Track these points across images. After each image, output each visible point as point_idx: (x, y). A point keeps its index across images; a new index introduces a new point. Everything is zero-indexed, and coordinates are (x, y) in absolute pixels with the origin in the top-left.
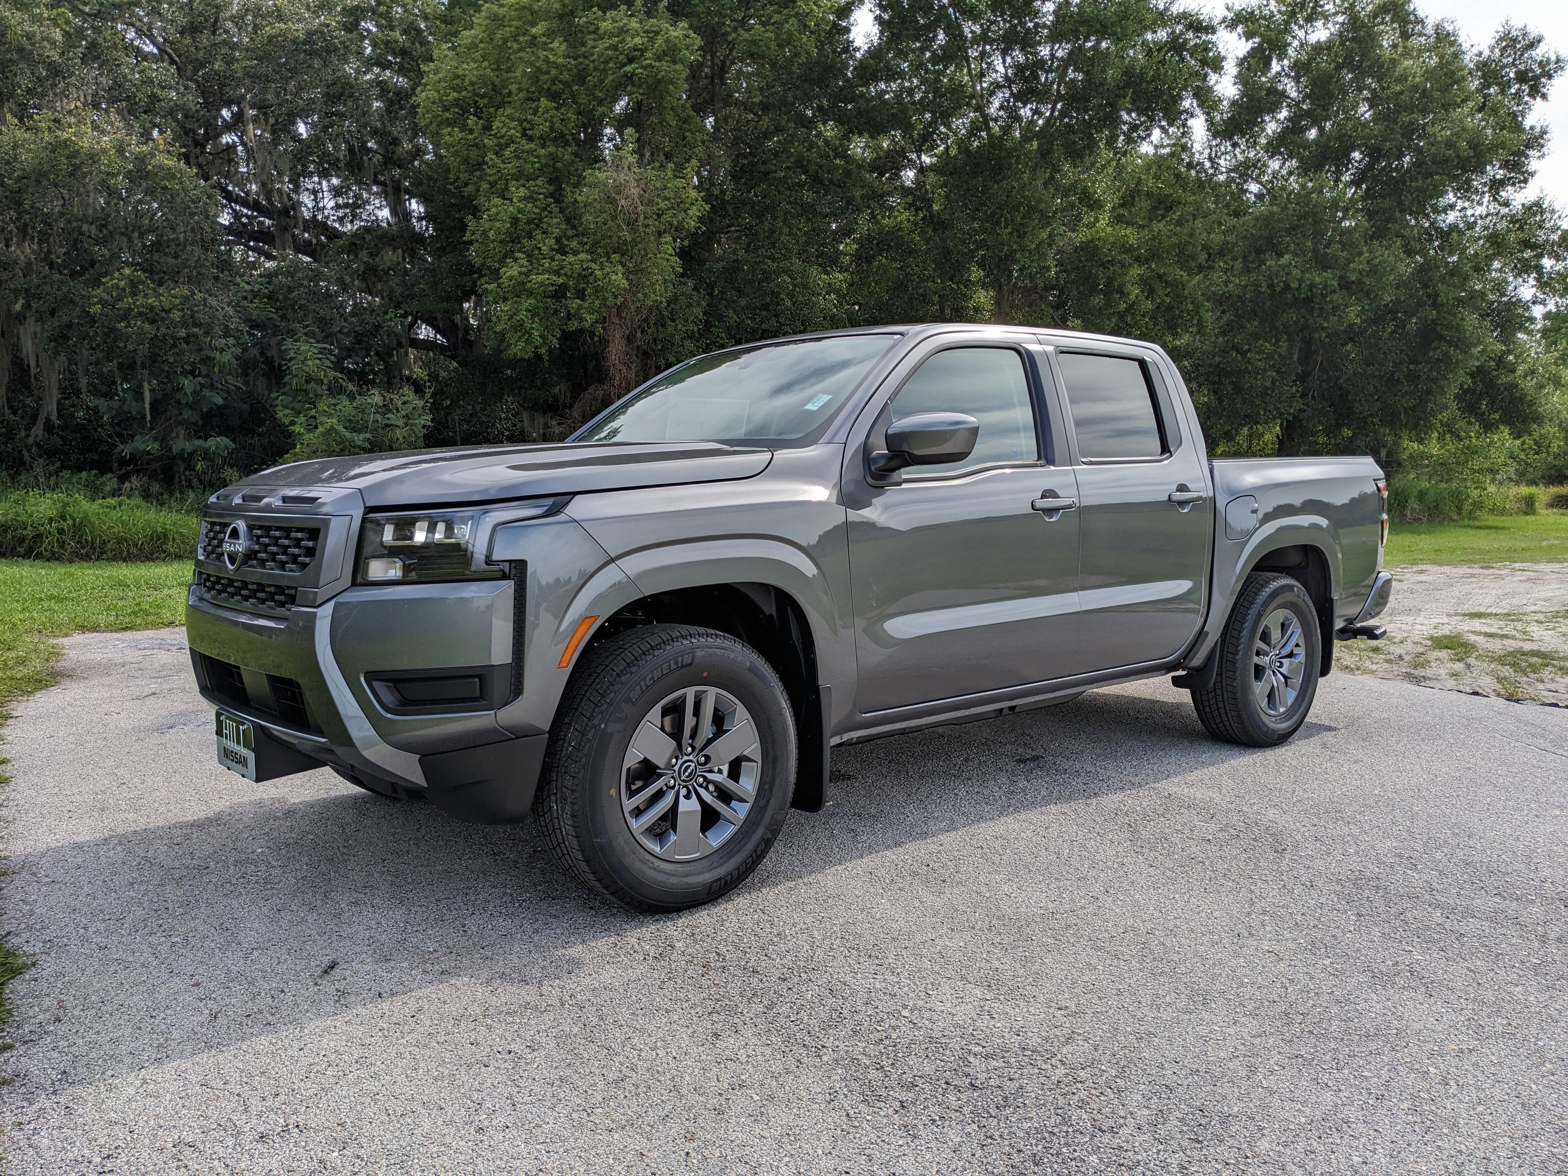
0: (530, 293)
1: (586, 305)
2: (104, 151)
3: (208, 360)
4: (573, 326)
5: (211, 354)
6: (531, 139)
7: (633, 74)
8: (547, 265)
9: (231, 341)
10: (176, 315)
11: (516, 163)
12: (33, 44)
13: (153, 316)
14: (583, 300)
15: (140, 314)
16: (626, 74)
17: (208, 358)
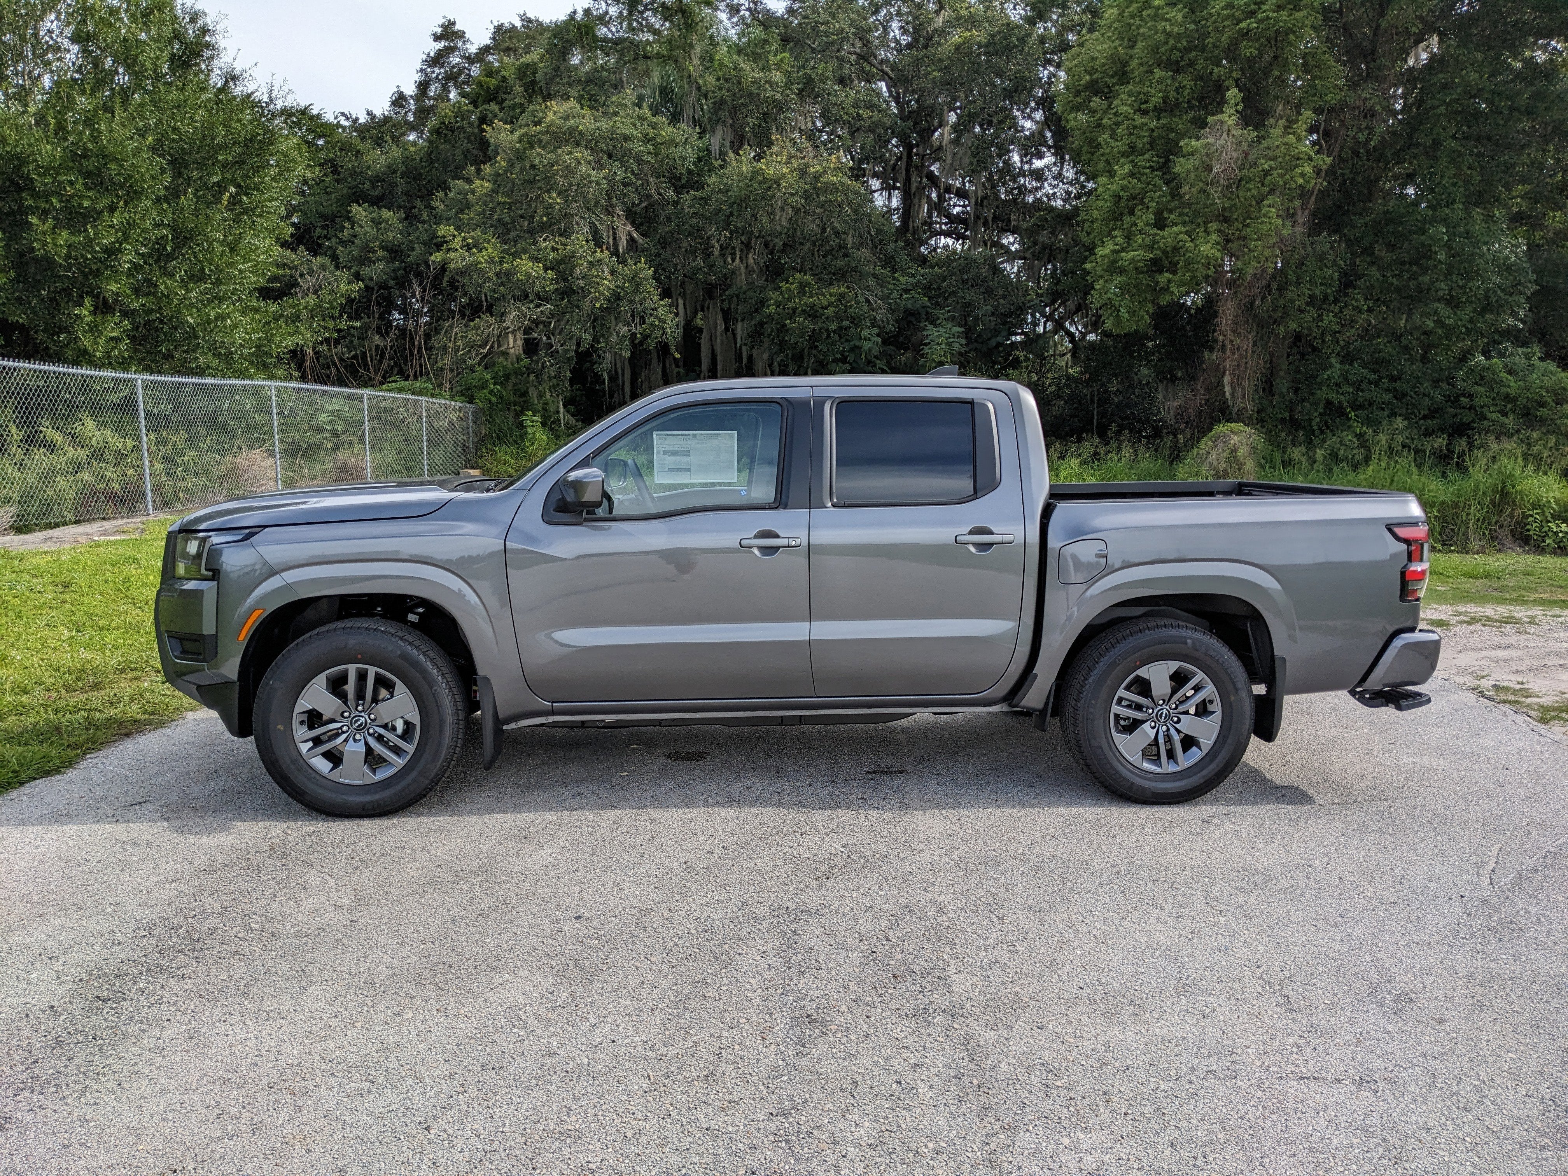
0: (1121, 271)
1: (1176, 278)
2: (784, 176)
3: (856, 349)
4: (1164, 300)
5: (857, 343)
6: (1145, 112)
7: (1249, 30)
8: (1140, 241)
9: (876, 331)
10: (830, 311)
11: (1126, 140)
12: (758, 88)
13: (813, 314)
14: (1174, 273)
15: (804, 311)
16: (1242, 30)
17: (856, 347)
